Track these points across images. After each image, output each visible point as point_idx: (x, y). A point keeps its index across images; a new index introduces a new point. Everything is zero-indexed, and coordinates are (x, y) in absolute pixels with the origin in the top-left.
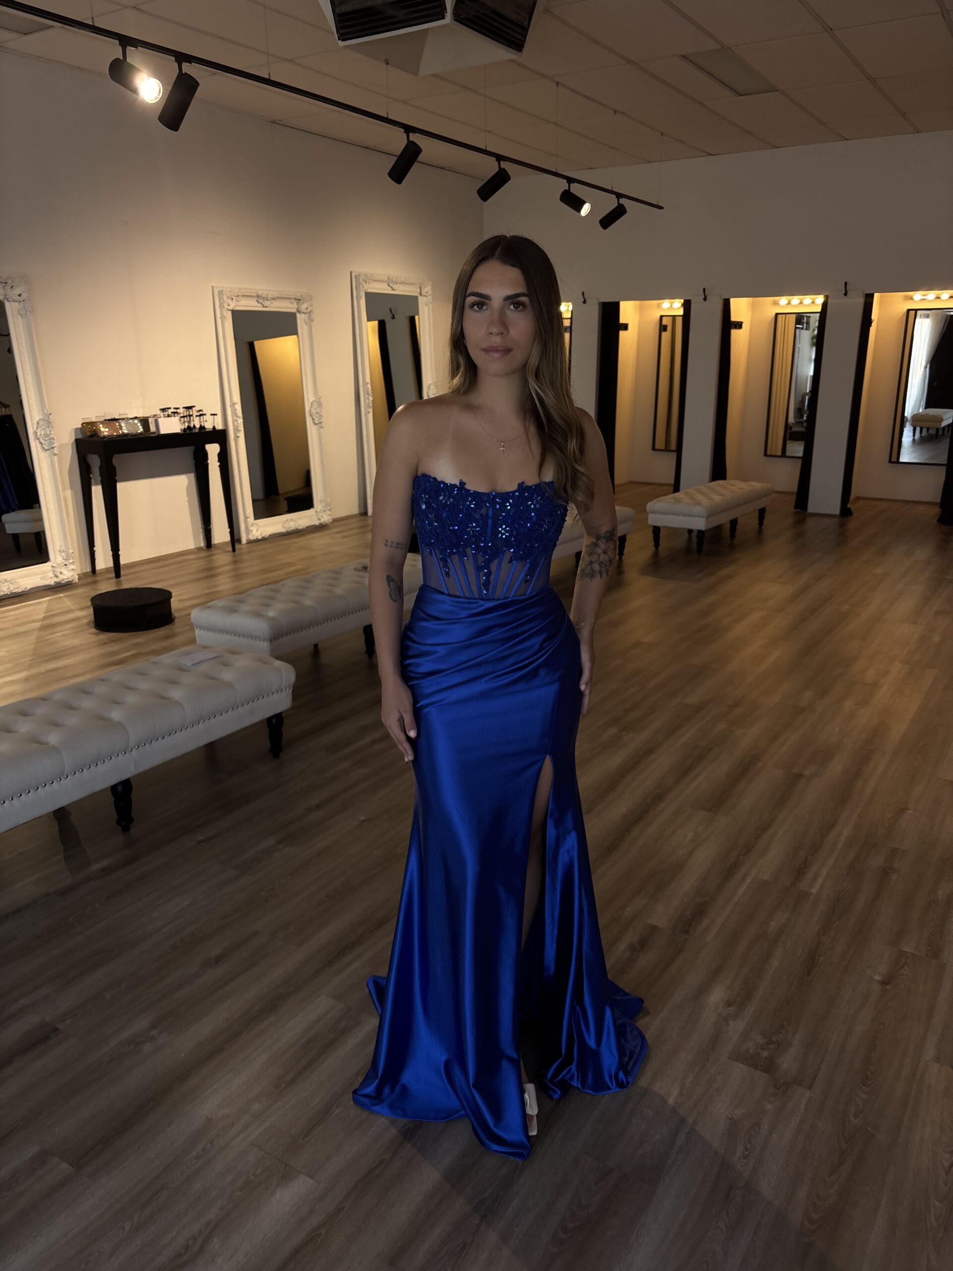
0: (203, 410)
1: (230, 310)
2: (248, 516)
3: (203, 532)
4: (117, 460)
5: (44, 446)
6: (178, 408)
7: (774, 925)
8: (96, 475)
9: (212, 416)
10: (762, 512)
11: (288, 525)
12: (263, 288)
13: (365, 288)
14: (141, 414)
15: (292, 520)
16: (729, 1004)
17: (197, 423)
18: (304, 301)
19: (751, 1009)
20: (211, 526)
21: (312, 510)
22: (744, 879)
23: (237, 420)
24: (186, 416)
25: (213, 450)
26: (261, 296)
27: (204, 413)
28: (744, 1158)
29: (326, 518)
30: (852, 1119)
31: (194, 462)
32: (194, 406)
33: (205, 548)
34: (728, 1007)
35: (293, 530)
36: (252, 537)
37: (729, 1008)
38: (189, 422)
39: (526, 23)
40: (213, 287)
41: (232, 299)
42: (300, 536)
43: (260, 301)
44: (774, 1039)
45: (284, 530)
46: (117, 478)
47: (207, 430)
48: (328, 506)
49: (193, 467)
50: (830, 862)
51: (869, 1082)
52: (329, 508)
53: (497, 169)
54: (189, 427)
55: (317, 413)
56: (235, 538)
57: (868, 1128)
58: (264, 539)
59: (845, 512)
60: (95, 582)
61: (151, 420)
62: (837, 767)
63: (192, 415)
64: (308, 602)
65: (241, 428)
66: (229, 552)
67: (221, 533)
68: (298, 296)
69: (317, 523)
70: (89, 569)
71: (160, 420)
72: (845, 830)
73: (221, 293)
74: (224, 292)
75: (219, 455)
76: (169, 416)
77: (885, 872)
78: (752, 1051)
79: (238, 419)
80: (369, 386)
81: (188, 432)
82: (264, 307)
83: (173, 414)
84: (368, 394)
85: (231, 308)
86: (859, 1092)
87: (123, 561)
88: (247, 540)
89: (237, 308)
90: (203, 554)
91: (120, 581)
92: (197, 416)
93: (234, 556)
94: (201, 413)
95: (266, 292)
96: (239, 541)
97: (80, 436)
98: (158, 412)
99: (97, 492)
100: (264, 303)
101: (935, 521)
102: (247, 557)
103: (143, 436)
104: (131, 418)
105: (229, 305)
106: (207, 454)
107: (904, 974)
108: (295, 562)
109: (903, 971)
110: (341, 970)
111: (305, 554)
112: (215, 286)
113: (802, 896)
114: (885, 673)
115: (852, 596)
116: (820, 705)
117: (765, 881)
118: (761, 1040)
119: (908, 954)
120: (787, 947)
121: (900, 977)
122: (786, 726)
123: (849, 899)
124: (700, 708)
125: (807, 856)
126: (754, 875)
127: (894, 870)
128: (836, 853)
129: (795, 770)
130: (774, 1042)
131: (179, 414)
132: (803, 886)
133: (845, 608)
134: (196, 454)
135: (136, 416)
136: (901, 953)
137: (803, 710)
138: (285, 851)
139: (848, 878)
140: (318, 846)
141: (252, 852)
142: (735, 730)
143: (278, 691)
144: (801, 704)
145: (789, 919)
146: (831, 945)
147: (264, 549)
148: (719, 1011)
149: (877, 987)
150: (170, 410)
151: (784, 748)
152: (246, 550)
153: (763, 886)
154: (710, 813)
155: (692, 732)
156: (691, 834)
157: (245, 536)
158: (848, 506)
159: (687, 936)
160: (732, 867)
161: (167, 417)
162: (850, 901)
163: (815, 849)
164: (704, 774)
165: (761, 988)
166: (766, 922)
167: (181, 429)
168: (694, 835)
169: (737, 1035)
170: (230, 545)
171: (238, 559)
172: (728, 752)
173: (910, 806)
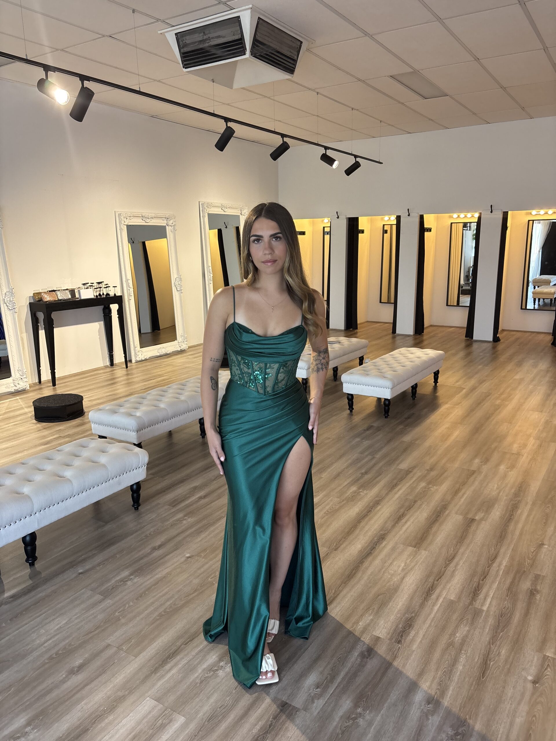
0: (108, 284)
1: (126, 225)
2: (136, 346)
3: (108, 356)
4: (55, 315)
5: (9, 308)
6: (93, 283)
7: (459, 636)
8: (41, 325)
9: (114, 288)
11: (161, 351)
12: (146, 212)
13: (208, 211)
14: (70, 287)
15: (163, 348)
16: (428, 702)
17: (105, 291)
18: (171, 219)
20: (113, 353)
21: (176, 341)
22: (437, 599)
23: (129, 290)
24: (97, 288)
25: (114, 307)
26: (145, 216)
27: (109, 286)
29: (184, 346)
31: (103, 314)
32: (103, 282)
33: (109, 366)
35: (164, 354)
36: (138, 359)
38: (100, 291)
39: (296, 57)
40: (115, 211)
41: (127, 218)
42: (168, 358)
43: (144, 219)
45: (158, 354)
46: (54, 326)
47: (111, 296)
49: (102, 318)
50: (495, 586)
52: (186, 340)
53: (282, 142)
54: (100, 295)
55: (179, 284)
56: (127, 361)
58: (146, 360)
59: (496, 339)
60: (41, 389)
61: (76, 291)
62: (496, 514)
63: (102, 287)
65: (132, 295)
66: (124, 368)
67: (119, 356)
68: (167, 216)
69: (179, 349)
70: (37, 381)
71: (82, 291)
72: (504, 562)
73: (120, 215)
74: (122, 215)
75: (118, 311)
77: (532, 593)
80: (211, 268)
81: (99, 297)
82: (146, 223)
83: (90, 287)
84: (210, 272)
85: (126, 223)
87: (57, 376)
88: (135, 361)
89: (130, 224)
90: (108, 370)
91: (56, 389)
92: (104, 288)
93: (127, 371)
94: (107, 286)
95: (148, 214)
96: (131, 361)
97: (32, 301)
98: (81, 286)
99: (42, 334)
100: (146, 221)
101: (550, 344)
102: (134, 371)
103: (71, 300)
104: (63, 290)
105: (125, 222)
106: (111, 310)
107: (548, 675)
108: (164, 374)
109: (547, 672)
110: (163, 676)
111: (169, 369)
112: (117, 211)
113: (477, 613)
114: (525, 446)
115: (502, 394)
116: (485, 468)
117: (452, 600)
118: (451, 732)
119: (549, 658)
120: (468, 655)
121: (545, 677)
122: (464, 484)
123: (509, 615)
124: (408, 472)
125: (480, 580)
126: (444, 596)
127: (538, 592)
128: (498, 579)
129: (470, 516)
130: (460, 734)
131: (94, 286)
132: (477, 604)
133: (498, 402)
134: (104, 310)
135: (67, 288)
136: (545, 658)
137: (474, 472)
138: (135, 580)
139: (507, 598)
140: (157, 576)
141: (113, 581)
142: (431, 487)
143: (137, 469)
144: (472, 468)
145: (469, 631)
146: (497, 653)
147: (146, 366)
148: (422, 708)
149: (530, 686)
150: (88, 284)
151: (463, 500)
152: (134, 367)
153: (451, 605)
154: (415, 549)
155: (404, 489)
156: (403, 565)
157: (134, 358)
158: (498, 336)
159: (400, 645)
160: (429, 590)
161: (86, 289)
162: (510, 616)
163: (485, 575)
164: (412, 520)
165: (451, 688)
166: (453, 634)
167: (94, 296)
168: (405, 565)
169: (434, 728)
170: (125, 364)
171: (129, 372)
172: (427, 503)
173: (546, 542)
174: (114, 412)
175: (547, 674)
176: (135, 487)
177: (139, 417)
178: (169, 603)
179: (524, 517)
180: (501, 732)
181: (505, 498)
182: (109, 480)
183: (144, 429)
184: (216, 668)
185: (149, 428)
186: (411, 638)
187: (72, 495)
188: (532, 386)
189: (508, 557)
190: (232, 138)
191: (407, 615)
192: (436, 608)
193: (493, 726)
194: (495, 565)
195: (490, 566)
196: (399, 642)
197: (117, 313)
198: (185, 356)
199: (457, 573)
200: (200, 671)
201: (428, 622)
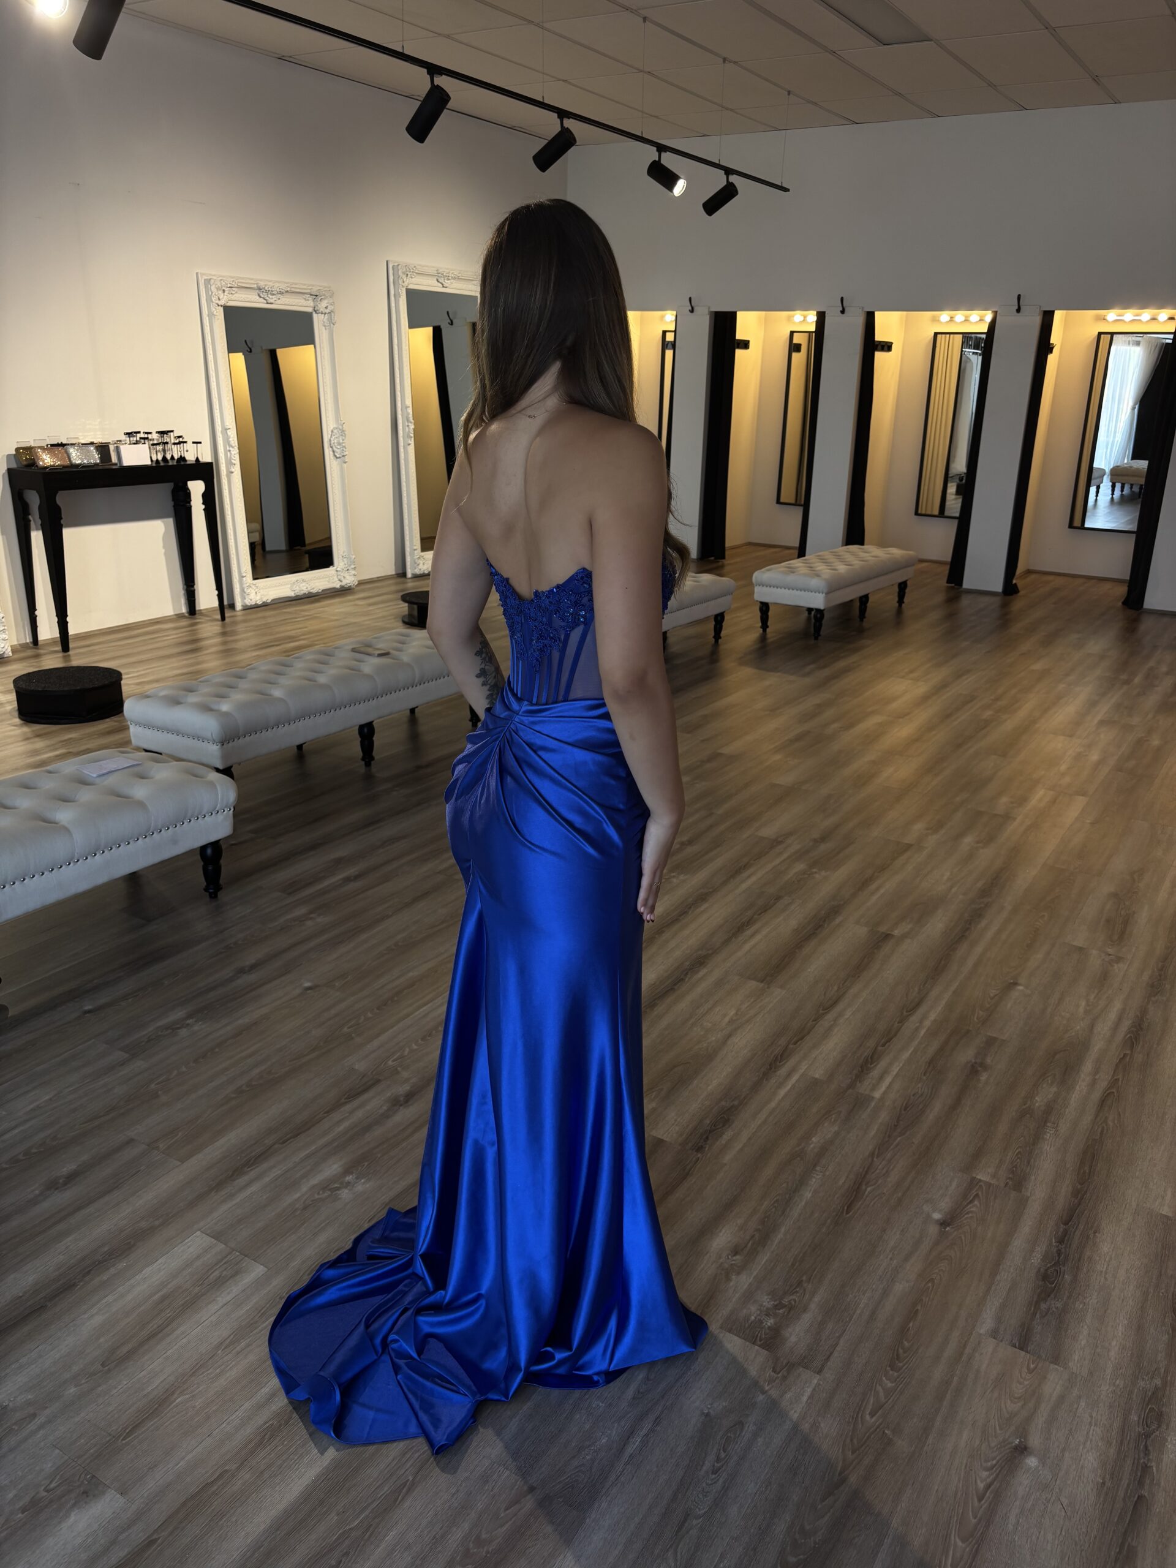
0: (184, 436)
1: (221, 306)
2: (244, 575)
3: (184, 594)
4: (62, 498)
6: (150, 433)
7: (816, 1140)
8: (35, 519)
9: (195, 445)
10: (903, 587)
11: (298, 587)
12: (266, 278)
13: (406, 283)
14: (99, 439)
15: (303, 581)
16: (736, 1251)
17: (175, 452)
18: (323, 297)
19: (764, 1258)
20: (195, 587)
21: (331, 568)
22: (789, 1075)
23: (230, 451)
24: (158, 444)
25: (197, 488)
26: (264, 288)
27: (184, 440)
28: (713, 1473)
29: (350, 580)
30: (868, 1417)
31: (172, 503)
32: (172, 431)
33: (187, 615)
34: (735, 1255)
35: (305, 594)
36: (248, 602)
37: (734, 1258)
38: (164, 451)
40: (197, 273)
41: (224, 291)
42: (312, 602)
43: (261, 295)
44: (785, 1301)
45: (292, 594)
46: (62, 522)
47: (188, 463)
48: (353, 564)
49: (171, 510)
50: (906, 1055)
51: (901, 1364)
52: (353, 566)
53: (559, 129)
54: (164, 459)
55: (339, 444)
56: (225, 606)
57: (886, 1431)
58: (265, 605)
59: (1010, 589)
60: (37, 656)
61: (112, 448)
62: (937, 926)
63: (167, 443)
64: (277, 693)
65: (237, 460)
66: (217, 620)
67: (207, 597)
68: (314, 291)
69: (337, 585)
70: (29, 639)
71: (123, 449)
72: (932, 1013)
73: (208, 282)
74: (212, 281)
75: (204, 495)
76: (137, 443)
77: (974, 1070)
78: (753, 1318)
79: (231, 449)
80: (410, 411)
81: (162, 464)
82: (268, 303)
83: (143, 441)
84: (408, 420)
85: (222, 302)
86: (884, 1378)
87: (72, 631)
88: (242, 606)
89: (231, 304)
90: (184, 623)
91: (69, 656)
92: (174, 444)
93: (223, 626)
94: (181, 439)
95: (271, 284)
96: (232, 606)
97: (14, 466)
98: (123, 437)
99: (37, 538)
100: (267, 298)
101: (1120, 604)
102: (240, 628)
103: (101, 468)
104: (82, 444)
105: (219, 299)
106: (190, 494)
107: (972, 1212)
108: (301, 635)
109: (970, 1208)
110: (231, 1196)
111: (313, 625)
112: (201, 273)
113: (861, 1102)
114: (1023, 800)
115: (997, 699)
116: (932, 840)
117: (816, 1079)
118: (768, 1302)
119: (981, 1183)
120: (827, 1173)
121: (966, 1216)
122: (883, 868)
123: (921, 1106)
124: (776, 842)
125: (877, 1046)
126: (803, 1070)
127: (985, 1067)
128: (916, 1042)
129: (883, 929)
130: (785, 1306)
131: (151, 440)
132: (864, 1088)
133: (988, 714)
134: (175, 493)
135: (92, 441)
136: (973, 1183)
137: (909, 847)
138: (196, 1028)
139: (925, 1078)
140: (240, 1022)
141: (151, 1029)
142: (816, 873)
143: (212, 814)
144: (908, 839)
145: (837, 1134)
146: (885, 1170)
147: (264, 618)
148: (721, 1260)
149: (933, 1230)
150: (138, 435)
151: (874, 898)
152: (239, 619)
153: (812, 1087)
154: (762, 984)
155: (759, 874)
156: (732, 1013)
157: (240, 600)
158: (1014, 582)
159: (699, 1155)
160: (776, 1059)
161: (134, 444)
162: (921, 1109)
163: (889, 1037)
164: (764, 932)
165: (783, 1229)
166: (807, 1137)
167: (152, 461)
168: (736, 1014)
169: (737, 1295)
170: (219, 612)
171: (228, 629)
172: (801, 901)
173: (1022, 980)
174: (175, 701)
175: (972, 1209)
176: (209, 851)
177: (226, 714)
178: (256, 1071)
179: (989, 934)
180: (862, 1305)
181: (961, 897)
182: (153, 834)
183: (236, 740)
184: (336, 1185)
185: (248, 738)
186: (723, 1142)
187: (72, 858)
188: (1064, 686)
189: (942, 1006)
190: (445, 110)
191: (723, 1103)
192: (782, 1092)
193: (851, 1296)
194: (914, 1018)
195: (902, 1020)
196: (699, 1149)
197: (202, 502)
198: (351, 601)
199: (836, 1030)
200: (304, 1188)
201: (762, 1116)
